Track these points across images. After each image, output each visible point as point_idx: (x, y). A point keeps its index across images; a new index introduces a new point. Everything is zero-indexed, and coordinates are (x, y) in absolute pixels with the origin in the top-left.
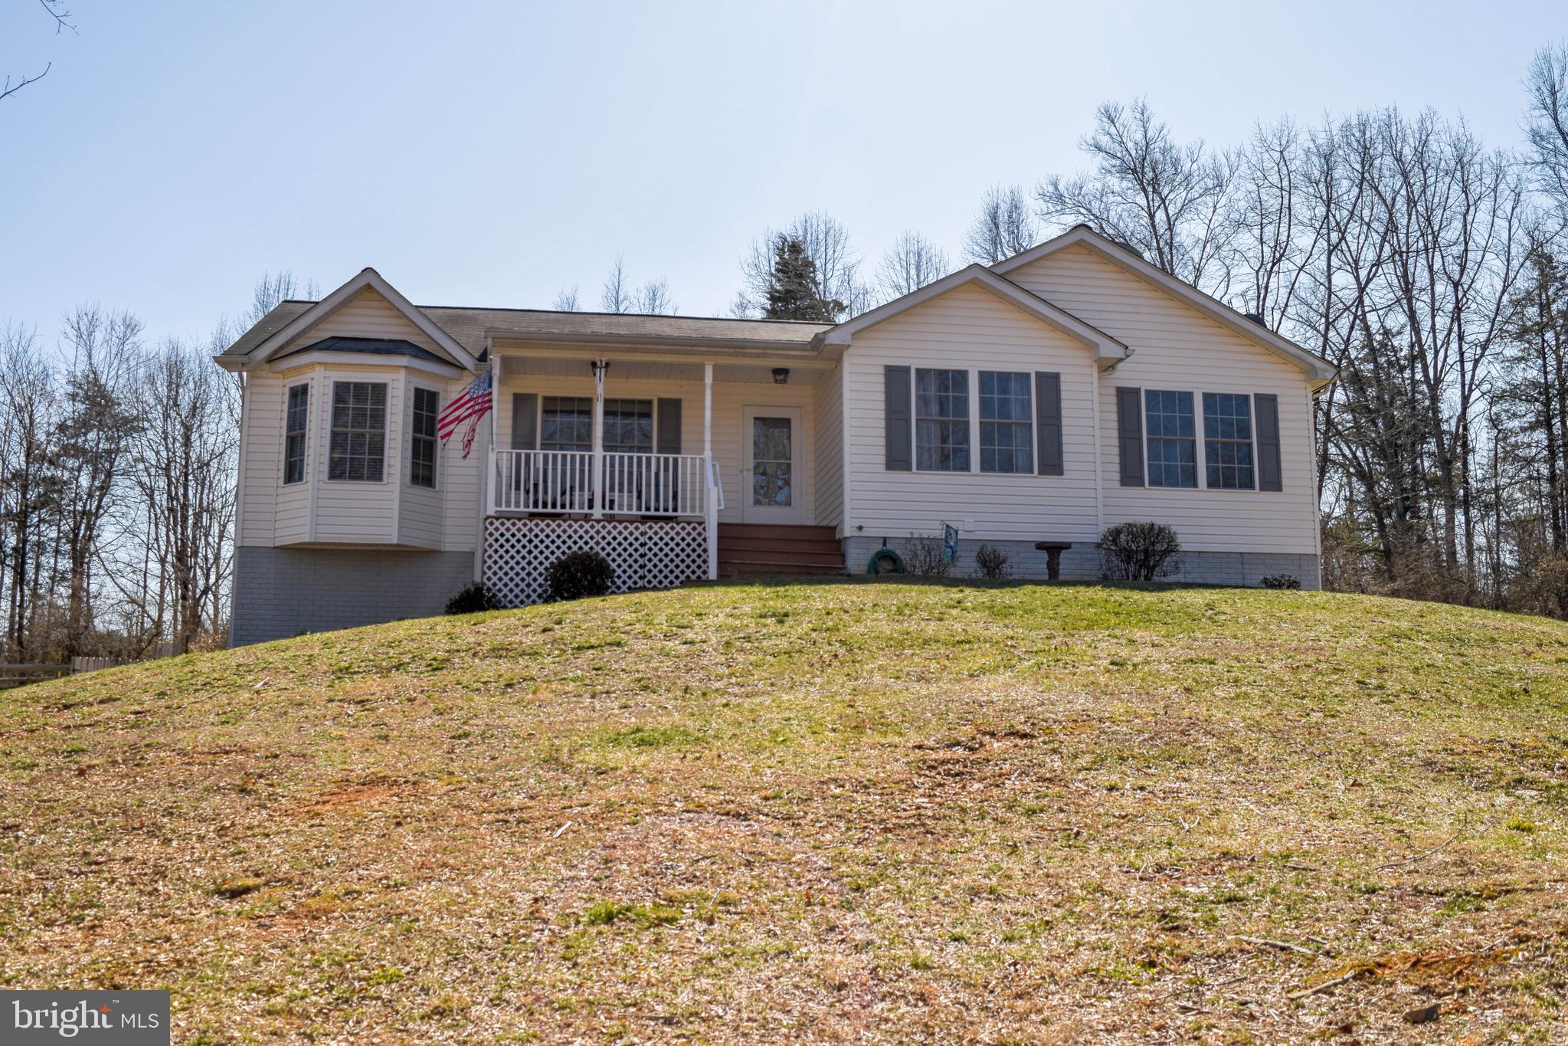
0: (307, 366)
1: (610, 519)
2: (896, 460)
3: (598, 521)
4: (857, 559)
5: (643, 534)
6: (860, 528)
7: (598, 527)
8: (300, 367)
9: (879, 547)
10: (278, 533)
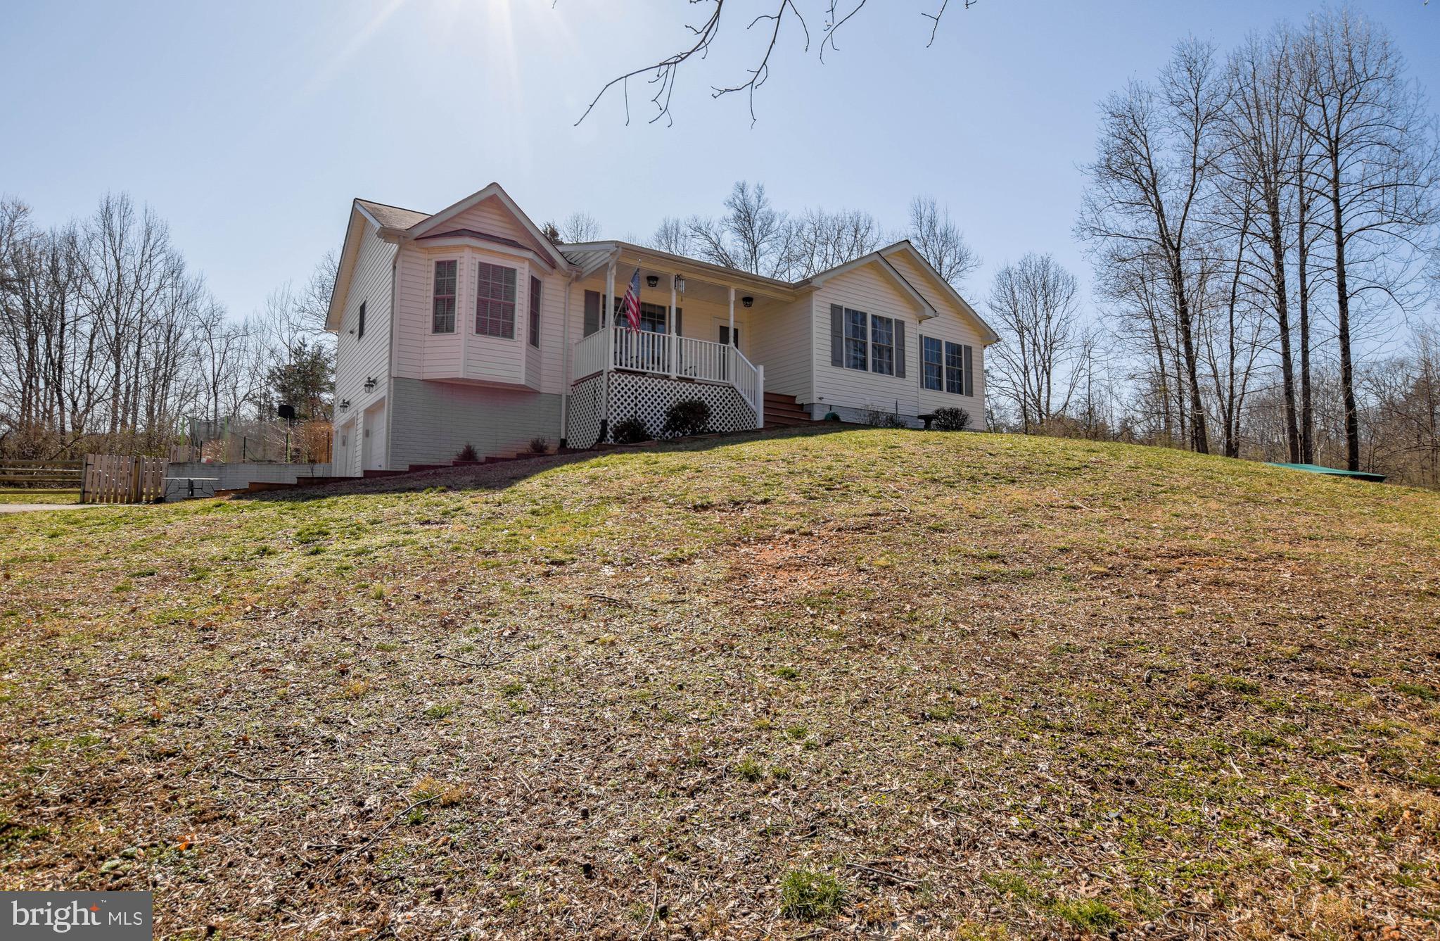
0: (454, 247)
1: (681, 379)
2: (836, 362)
3: (675, 381)
4: (818, 415)
5: (700, 391)
6: (820, 399)
7: (675, 384)
8: (447, 247)
9: (827, 411)
10: (425, 370)
